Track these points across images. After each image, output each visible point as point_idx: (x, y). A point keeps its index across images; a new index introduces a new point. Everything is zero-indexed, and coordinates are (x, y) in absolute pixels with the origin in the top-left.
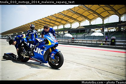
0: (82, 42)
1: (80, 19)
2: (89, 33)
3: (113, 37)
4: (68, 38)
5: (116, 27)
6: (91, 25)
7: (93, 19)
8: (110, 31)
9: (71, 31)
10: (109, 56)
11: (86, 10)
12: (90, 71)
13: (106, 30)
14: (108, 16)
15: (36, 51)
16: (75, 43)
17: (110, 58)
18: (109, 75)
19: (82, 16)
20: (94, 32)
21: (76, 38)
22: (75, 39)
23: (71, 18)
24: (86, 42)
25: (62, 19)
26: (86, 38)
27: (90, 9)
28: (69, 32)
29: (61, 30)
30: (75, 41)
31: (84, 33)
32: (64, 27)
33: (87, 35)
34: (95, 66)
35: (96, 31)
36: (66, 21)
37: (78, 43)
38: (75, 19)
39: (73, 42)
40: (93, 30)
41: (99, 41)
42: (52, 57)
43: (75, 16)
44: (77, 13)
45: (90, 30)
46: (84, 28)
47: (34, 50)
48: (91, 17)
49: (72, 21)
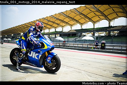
0: (73, 45)
1: (72, 22)
2: (80, 36)
3: (103, 41)
4: (60, 41)
5: (106, 32)
6: (83, 29)
7: (84, 23)
8: (100, 35)
9: (62, 34)
10: (99, 59)
11: (78, 14)
12: (80, 74)
13: (96, 34)
14: (98, 21)
15: (31, 55)
16: (67, 46)
17: (99, 61)
18: (98, 77)
19: (73, 19)
20: (85, 36)
21: (68, 42)
22: (66, 43)
23: (63, 21)
24: (77, 46)
25: (53, 22)
26: (77, 42)
27: (81, 13)
28: (60, 36)
29: (52, 33)
30: (67, 45)
31: (75, 37)
32: (55, 30)
33: (79, 39)
34: (85, 69)
35: (87, 35)
36: (58, 24)
37: (69, 46)
38: (67, 23)
39: (64, 46)
40: (84, 34)
41: (90, 45)
42: (48, 61)
43: (67, 20)
44: (68, 17)
45: (81, 34)
46: (75, 31)
47: (29, 54)
48: (82, 21)
49: (64, 24)
